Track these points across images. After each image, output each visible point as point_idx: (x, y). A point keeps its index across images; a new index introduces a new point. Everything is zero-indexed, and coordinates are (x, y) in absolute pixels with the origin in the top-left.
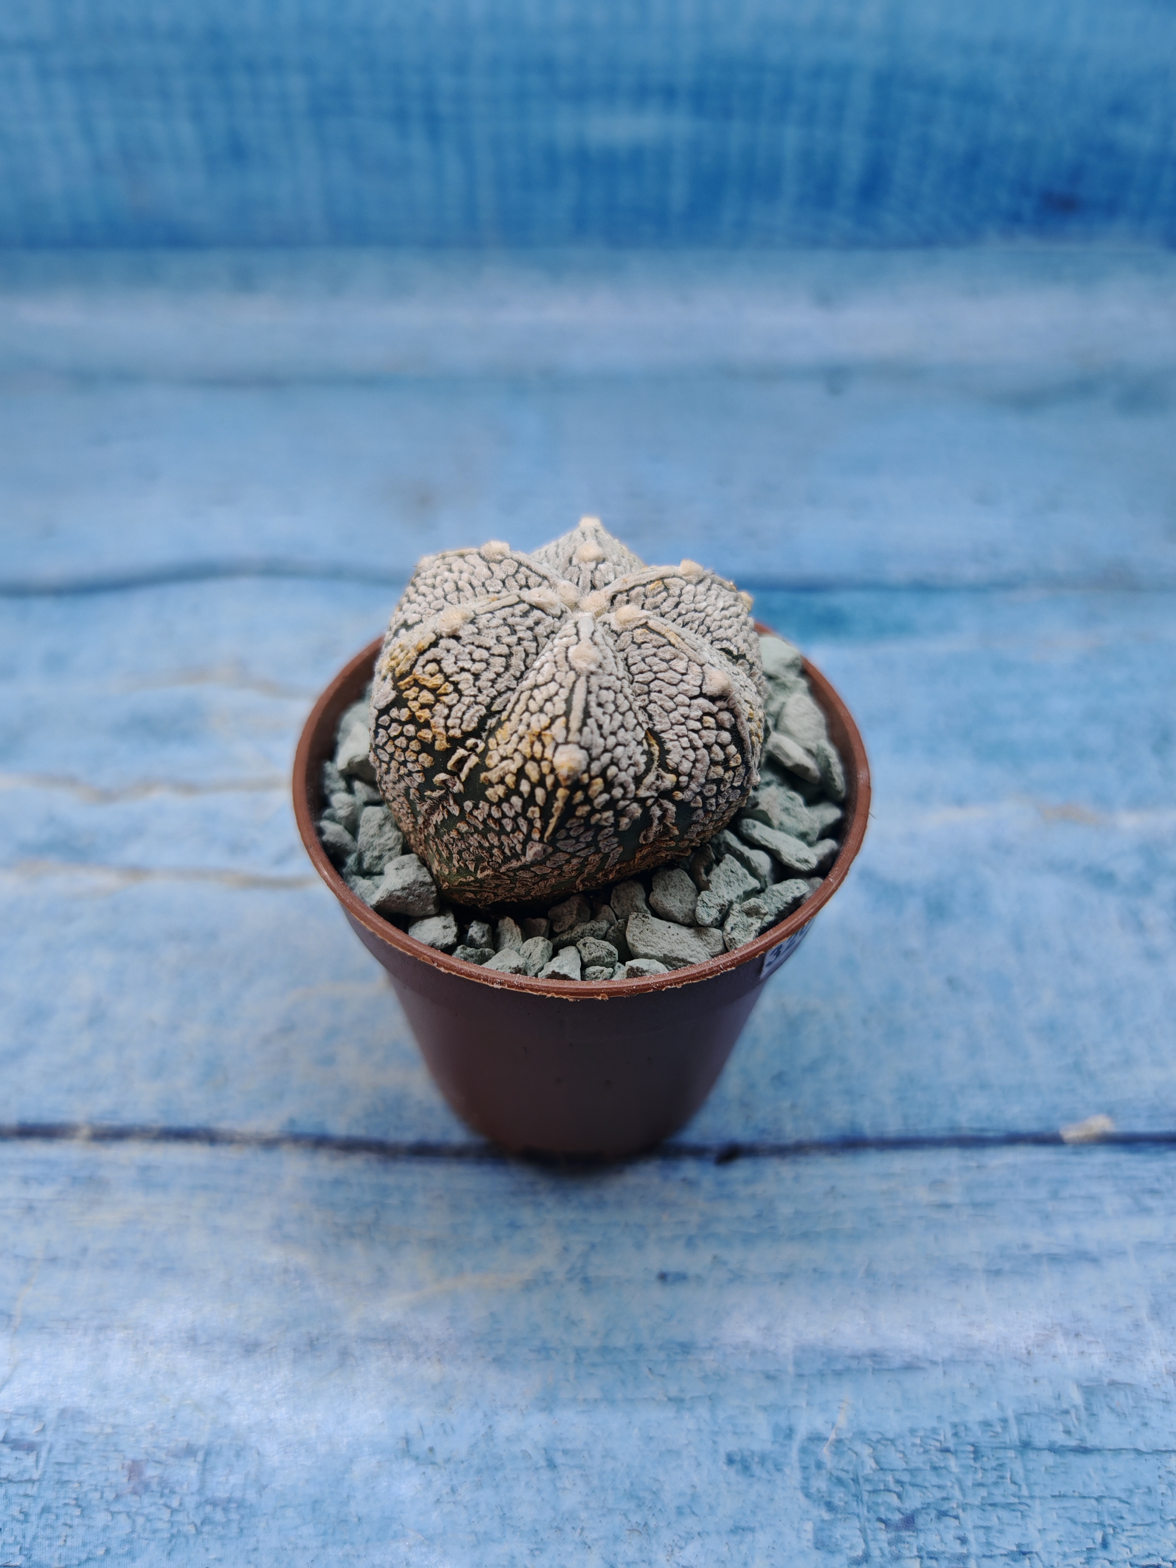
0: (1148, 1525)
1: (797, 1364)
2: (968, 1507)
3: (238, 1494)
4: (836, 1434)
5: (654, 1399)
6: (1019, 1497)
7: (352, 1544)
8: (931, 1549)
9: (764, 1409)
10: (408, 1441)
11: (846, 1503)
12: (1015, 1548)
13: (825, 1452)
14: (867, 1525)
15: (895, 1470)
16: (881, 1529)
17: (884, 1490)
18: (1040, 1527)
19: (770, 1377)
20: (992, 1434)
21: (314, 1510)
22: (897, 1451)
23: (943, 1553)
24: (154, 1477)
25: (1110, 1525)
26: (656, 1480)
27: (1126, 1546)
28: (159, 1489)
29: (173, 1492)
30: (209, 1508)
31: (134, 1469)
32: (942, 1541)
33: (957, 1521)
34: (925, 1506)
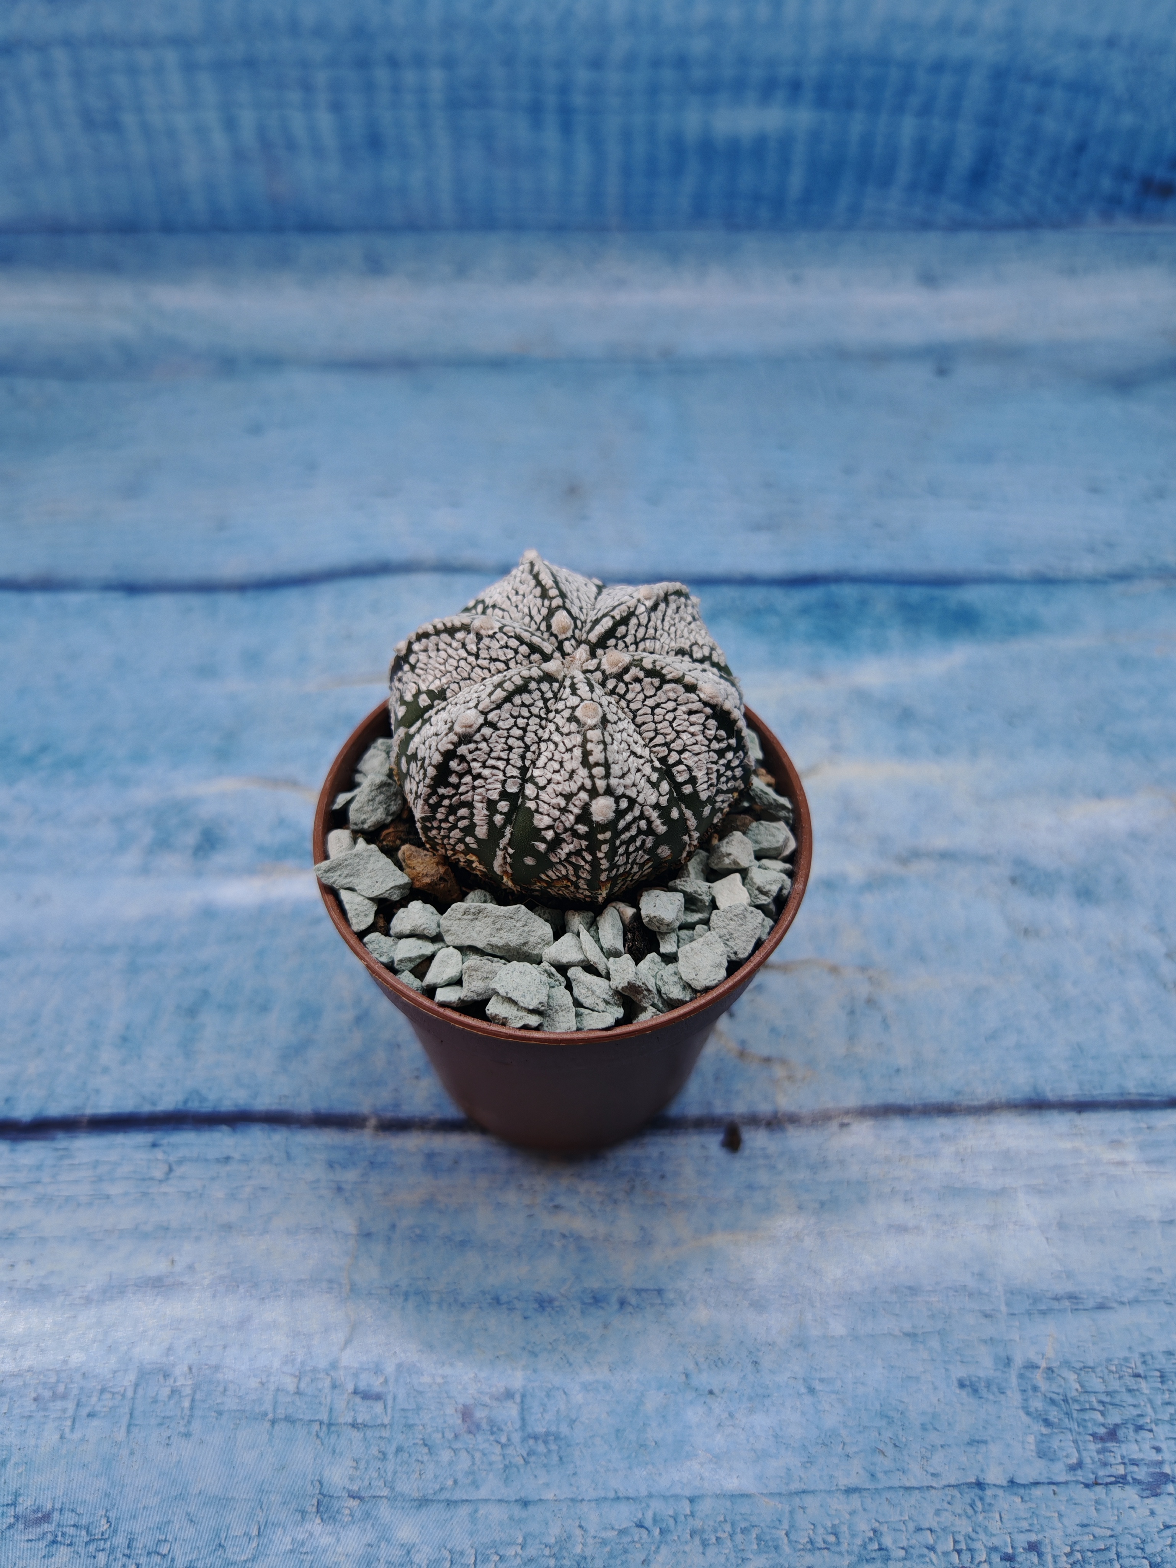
1: (1008, 1304)
2: (1159, 1422)
3: (554, 1426)
4: (1047, 1363)
5: (892, 1334)
7: (653, 1464)
8: (1132, 1457)
9: (985, 1342)
10: (687, 1376)
11: (1059, 1419)
13: (1038, 1377)
14: (1078, 1438)
15: (1096, 1392)
16: (1090, 1441)
17: (1089, 1409)
19: (987, 1316)
21: (617, 1437)
22: (1097, 1377)
23: (1143, 1460)
24: (483, 1418)
26: (902, 1402)
28: (489, 1428)
29: (500, 1429)
30: (531, 1442)
31: (466, 1413)
32: (1140, 1450)
33: (1152, 1434)
34: (1124, 1422)
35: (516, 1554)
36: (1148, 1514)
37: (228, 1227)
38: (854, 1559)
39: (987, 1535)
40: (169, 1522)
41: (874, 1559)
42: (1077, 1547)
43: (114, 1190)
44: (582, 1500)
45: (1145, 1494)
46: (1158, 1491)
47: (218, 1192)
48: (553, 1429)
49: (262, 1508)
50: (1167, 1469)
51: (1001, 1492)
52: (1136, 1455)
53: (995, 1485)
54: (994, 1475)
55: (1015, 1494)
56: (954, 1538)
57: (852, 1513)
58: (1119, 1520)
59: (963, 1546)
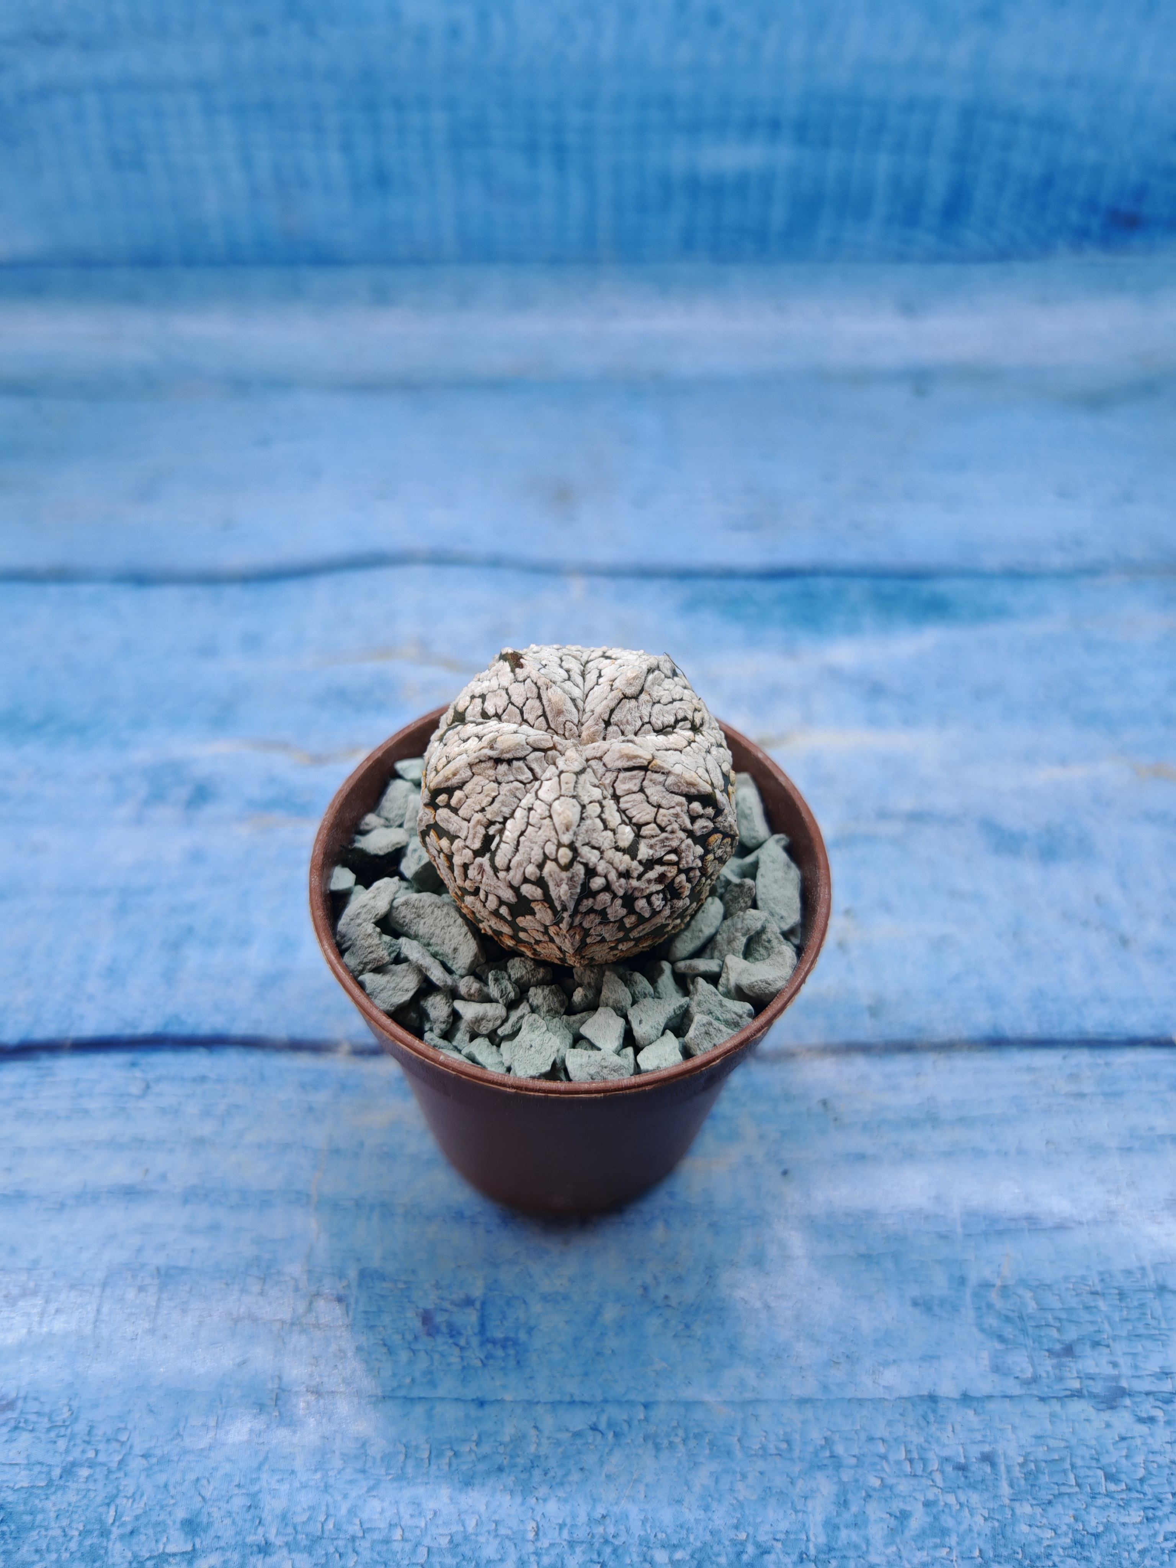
1: (964, 1226)
2: (1117, 1338)
3: (512, 1332)
4: (1002, 1281)
5: (847, 1256)
6: (1159, 1329)
7: (609, 1371)
8: (1088, 1371)
9: (940, 1262)
10: (645, 1291)
11: (1015, 1336)
12: (1158, 1370)
13: (993, 1296)
14: (1033, 1352)
15: (1053, 1309)
16: (1046, 1356)
17: (1046, 1325)
19: (942, 1237)
20: (1133, 1280)
21: (575, 1345)
22: (1053, 1294)
23: (1099, 1374)
24: (443, 1322)
26: (855, 1319)
28: (448, 1331)
29: (459, 1333)
30: (490, 1346)
31: (426, 1317)
32: (1097, 1365)
33: (1108, 1349)
34: (1081, 1337)
35: (471, 1451)
36: (1104, 1426)
37: (200, 1142)
38: (806, 1465)
39: (939, 1445)
40: (130, 1411)
41: (825, 1465)
42: (1031, 1458)
43: (92, 1105)
44: (538, 1402)
45: (1101, 1407)
46: (1115, 1404)
47: (192, 1109)
48: (512, 1335)
49: (221, 1403)
50: (1124, 1384)
51: (953, 1406)
52: (1093, 1370)
53: (947, 1398)
54: (947, 1389)
55: (969, 1407)
56: (906, 1447)
57: (804, 1422)
58: (1073, 1433)
59: (915, 1455)
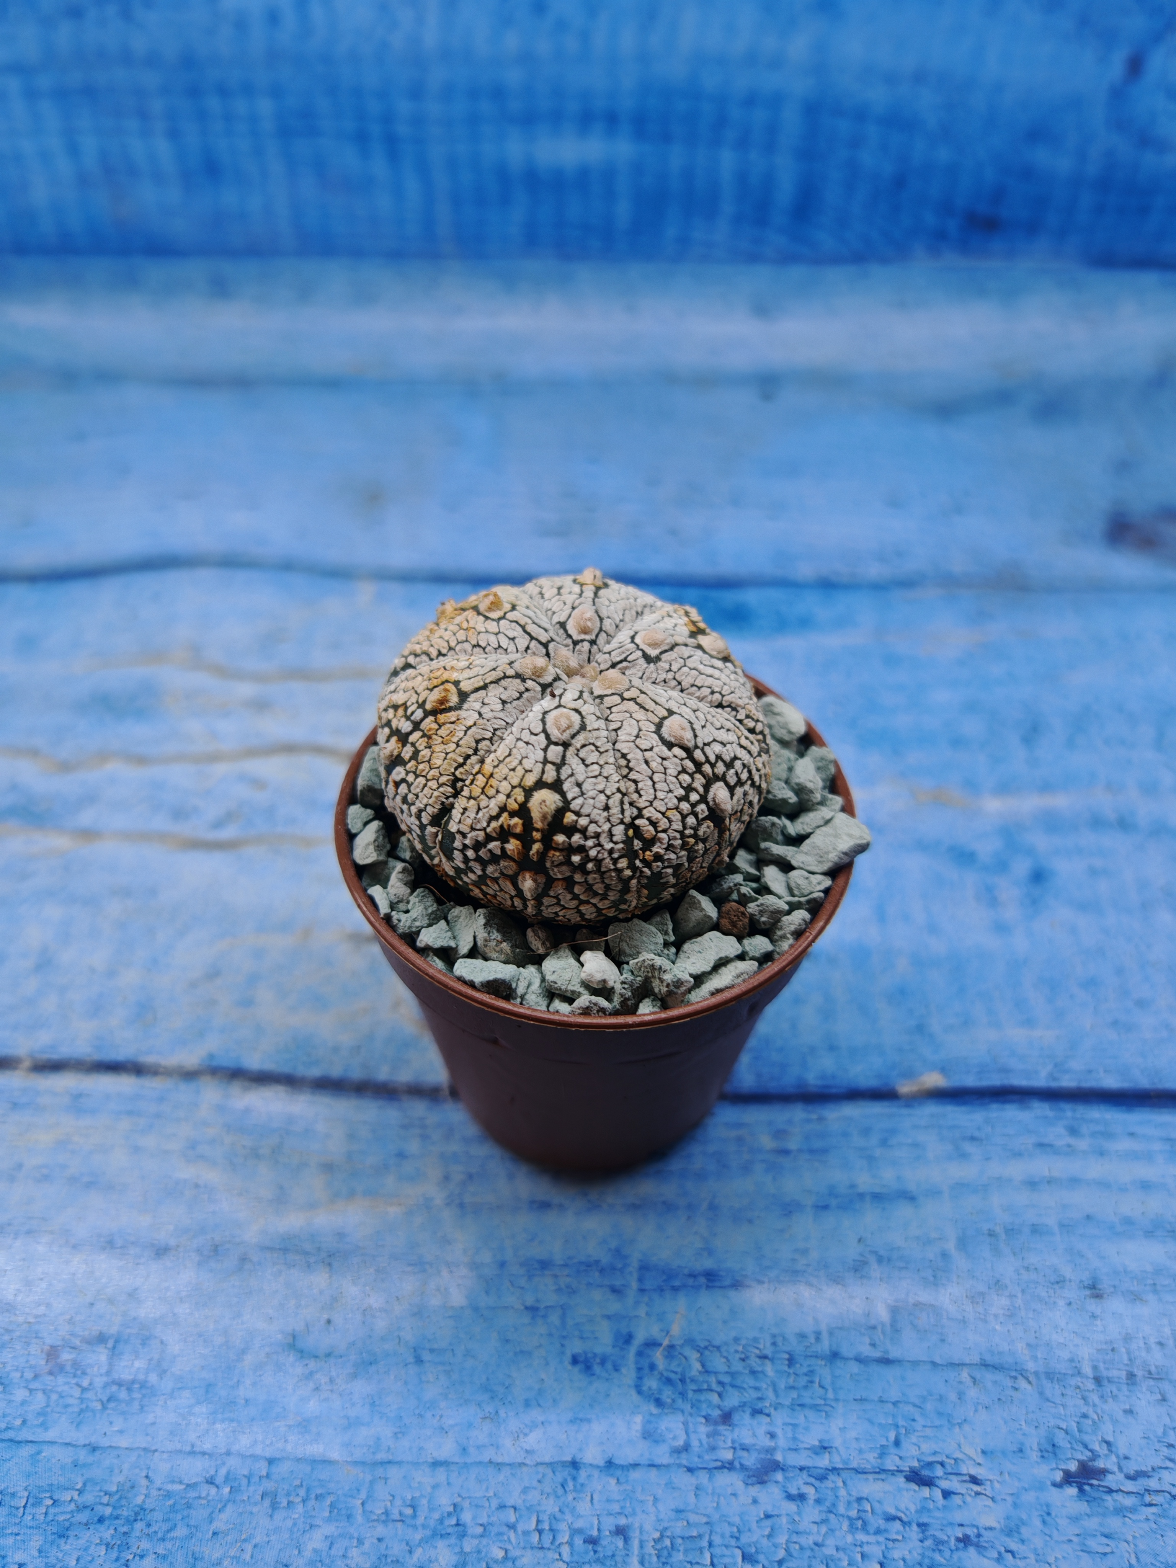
0: (936, 1427)
1: (640, 1280)
2: (779, 1406)
3: (141, 1377)
4: (670, 1341)
5: (512, 1307)
6: (825, 1399)
7: (238, 1421)
8: (742, 1441)
9: (609, 1317)
10: (294, 1337)
11: (672, 1400)
12: (817, 1443)
13: (658, 1357)
14: (689, 1418)
15: (718, 1373)
16: (701, 1423)
17: (706, 1390)
18: (841, 1426)
19: (615, 1290)
20: (806, 1344)
21: (207, 1392)
22: (721, 1356)
23: (754, 1445)
24: (68, 1360)
25: (903, 1426)
26: (509, 1376)
27: (915, 1444)
28: (73, 1371)
29: (84, 1373)
30: (114, 1388)
31: (52, 1353)
32: (754, 1435)
33: (769, 1418)
34: (742, 1404)
35: (71, 1500)
36: (751, 1501)
38: (428, 1533)
39: (573, 1516)
41: (449, 1534)
42: (668, 1533)
45: (750, 1481)
46: (766, 1478)
48: (142, 1380)
50: (779, 1457)
51: (596, 1473)
52: (748, 1440)
53: (591, 1465)
54: (592, 1455)
55: (612, 1475)
56: (538, 1517)
57: (435, 1487)
58: (718, 1507)
59: (546, 1526)
